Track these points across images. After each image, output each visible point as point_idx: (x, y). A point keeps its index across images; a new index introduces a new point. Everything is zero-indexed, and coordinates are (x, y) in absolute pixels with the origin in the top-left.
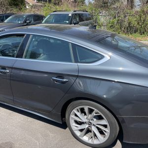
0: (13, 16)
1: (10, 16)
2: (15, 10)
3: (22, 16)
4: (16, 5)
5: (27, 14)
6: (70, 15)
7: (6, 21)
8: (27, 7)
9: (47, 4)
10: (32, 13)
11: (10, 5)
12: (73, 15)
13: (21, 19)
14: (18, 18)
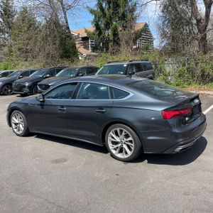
0: (65, 69)
1: (61, 70)
2: (66, 63)
3: (74, 69)
4: (68, 57)
5: (80, 66)
6: (125, 66)
7: (57, 75)
8: (80, 58)
9: (103, 54)
10: (85, 65)
11: (62, 57)
12: (128, 65)
13: (73, 72)
14: (70, 71)
